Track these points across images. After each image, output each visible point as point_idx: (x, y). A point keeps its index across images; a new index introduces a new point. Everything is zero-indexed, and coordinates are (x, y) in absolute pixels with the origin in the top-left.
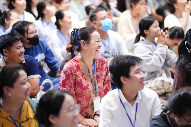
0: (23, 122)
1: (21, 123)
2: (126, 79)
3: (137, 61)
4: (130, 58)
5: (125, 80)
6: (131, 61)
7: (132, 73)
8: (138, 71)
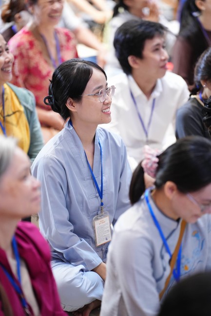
0: (8, 116)
1: (6, 118)
2: (138, 61)
3: (157, 30)
4: (147, 25)
5: (135, 62)
6: (148, 30)
7: (148, 50)
8: (157, 47)
